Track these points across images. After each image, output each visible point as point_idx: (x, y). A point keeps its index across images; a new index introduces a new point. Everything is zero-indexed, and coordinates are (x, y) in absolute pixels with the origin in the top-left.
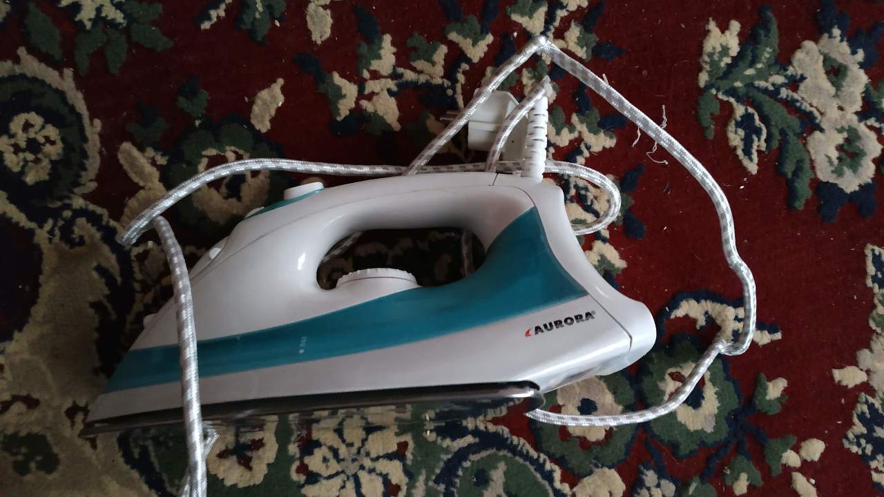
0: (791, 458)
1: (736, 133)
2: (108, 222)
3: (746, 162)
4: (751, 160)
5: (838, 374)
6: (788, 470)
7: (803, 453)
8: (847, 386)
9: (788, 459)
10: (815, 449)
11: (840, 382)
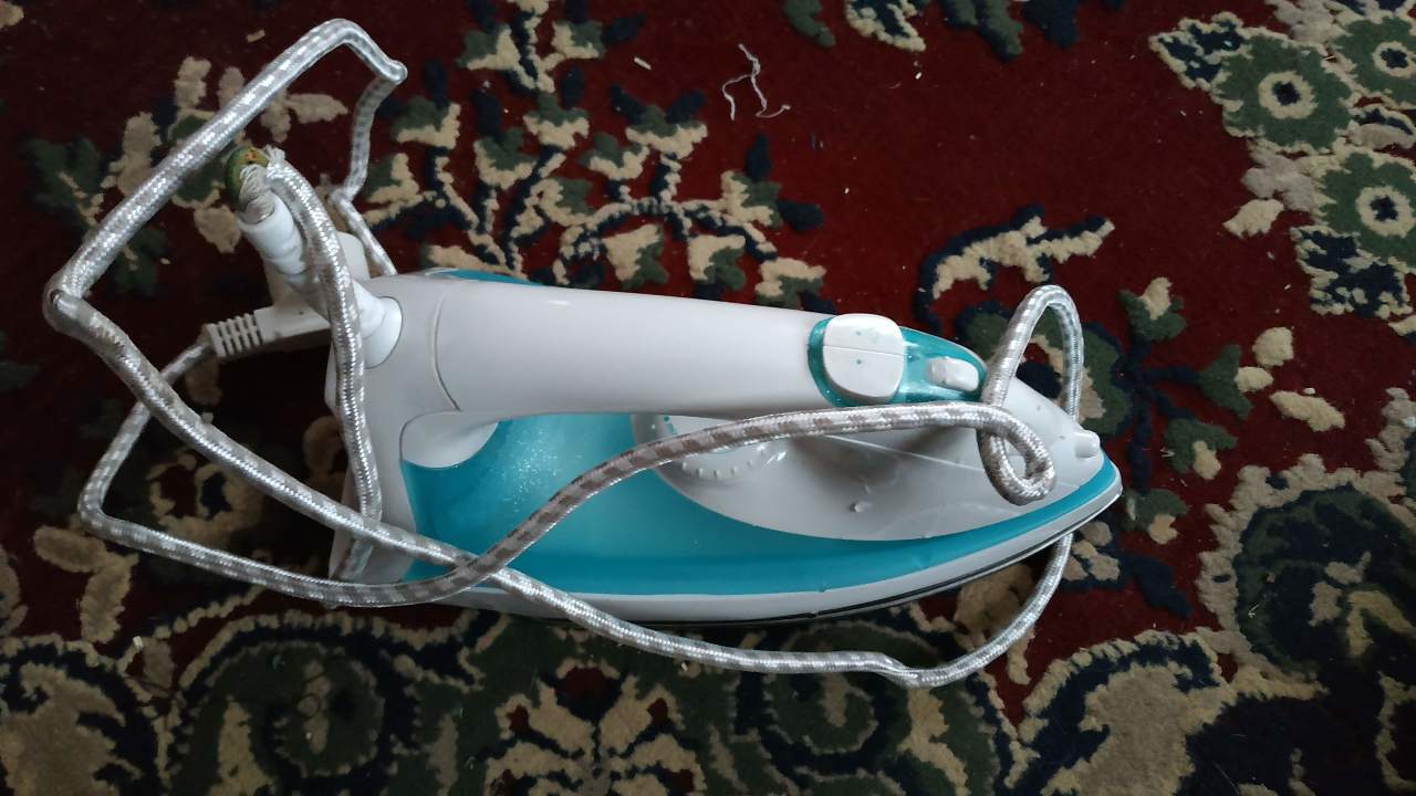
0: (1252, 378)
1: (861, 16)
2: (65, 647)
3: (900, 42)
4: (907, 35)
5: (1234, 226)
6: (1260, 398)
7: (1264, 361)
8: (1260, 233)
9: (1247, 381)
10: (1278, 343)
11: (1245, 233)
